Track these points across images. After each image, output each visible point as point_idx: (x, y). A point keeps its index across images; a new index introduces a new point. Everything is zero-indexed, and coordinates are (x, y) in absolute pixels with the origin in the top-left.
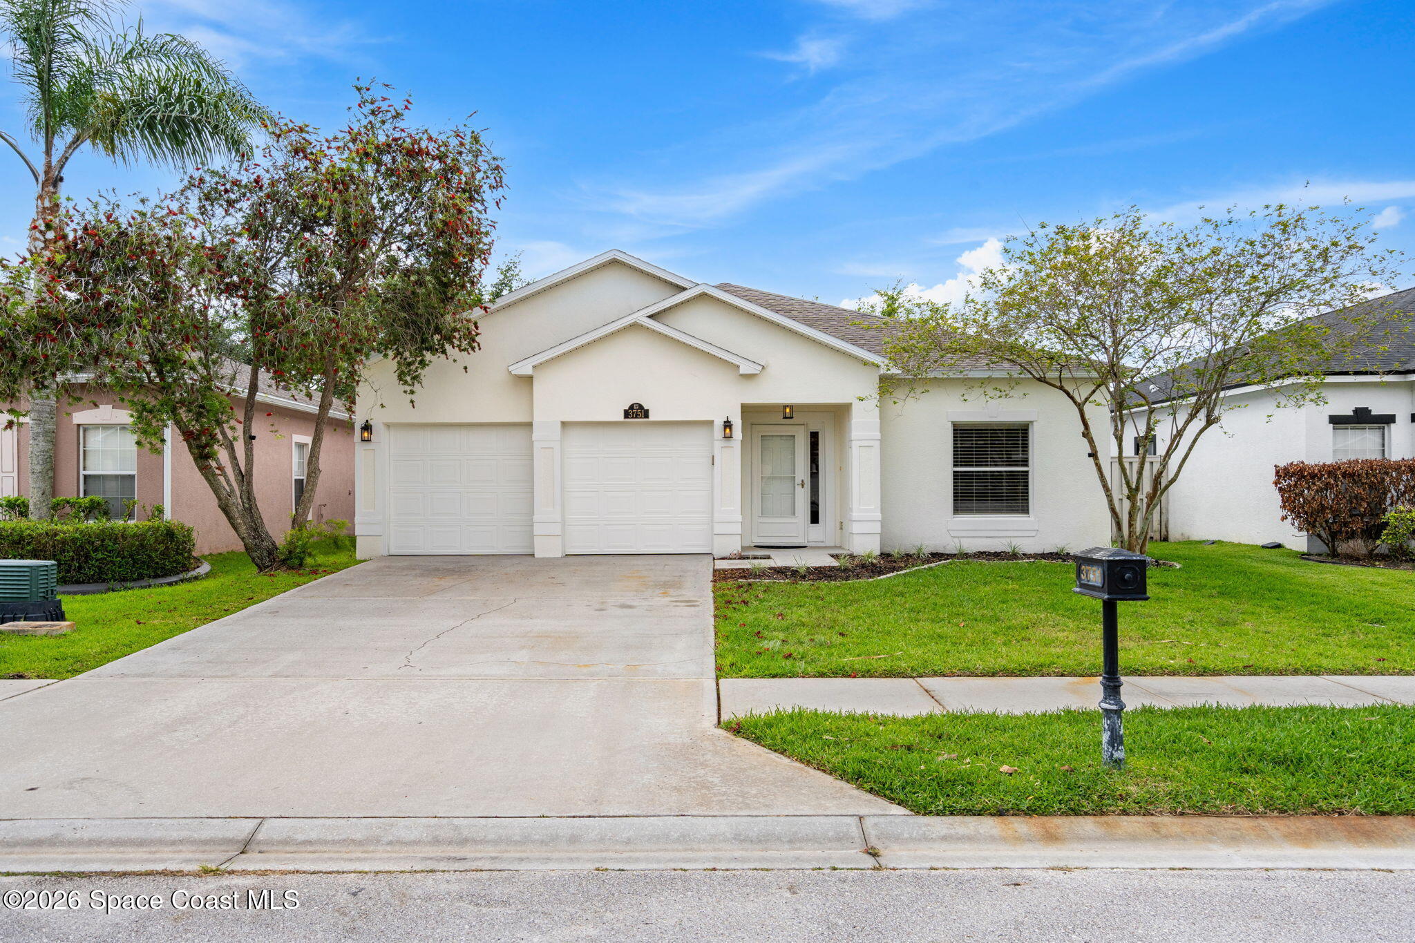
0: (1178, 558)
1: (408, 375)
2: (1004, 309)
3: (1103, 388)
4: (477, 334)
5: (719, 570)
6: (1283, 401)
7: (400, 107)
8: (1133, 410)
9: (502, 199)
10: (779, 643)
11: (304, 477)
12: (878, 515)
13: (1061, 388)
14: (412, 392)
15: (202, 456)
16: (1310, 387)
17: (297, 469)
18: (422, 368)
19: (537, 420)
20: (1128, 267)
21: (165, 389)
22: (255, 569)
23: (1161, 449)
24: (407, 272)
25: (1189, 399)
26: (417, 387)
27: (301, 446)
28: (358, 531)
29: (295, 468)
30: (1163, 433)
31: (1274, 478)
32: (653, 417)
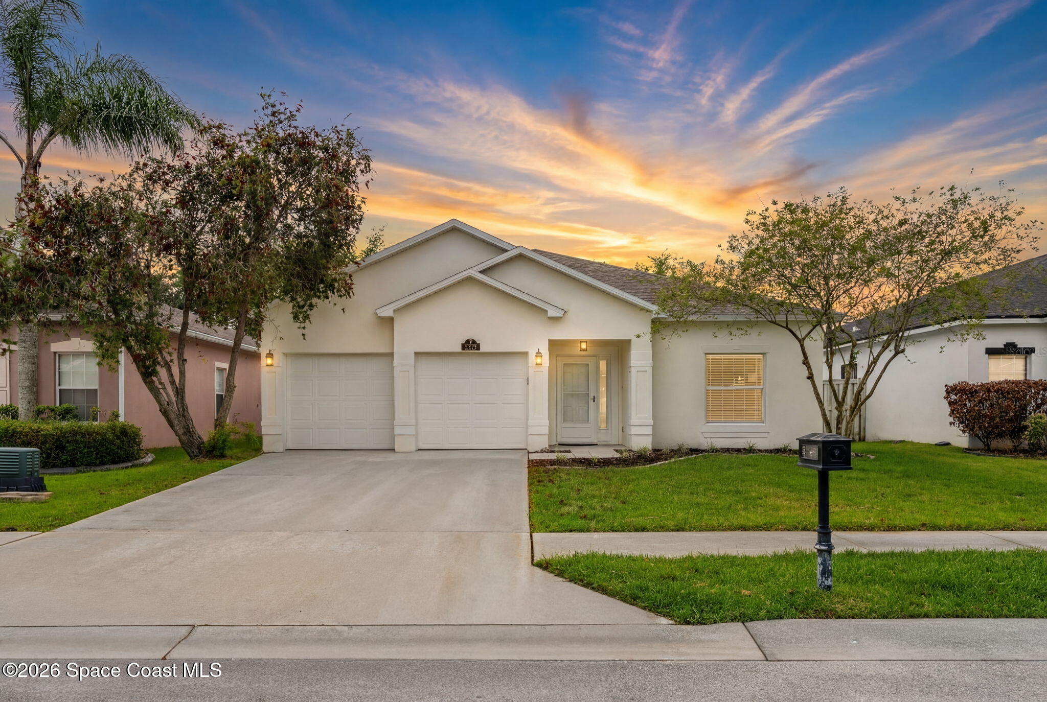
0: (872, 453)
1: (301, 315)
2: (745, 267)
3: (818, 328)
4: (352, 284)
5: (532, 461)
6: (952, 337)
7: (293, 108)
8: (840, 347)
9: (371, 181)
10: (576, 509)
11: (223, 394)
12: (651, 422)
13: (787, 328)
14: (304, 328)
15: (148, 374)
16: (971, 327)
17: (218, 388)
18: (311, 310)
19: (396, 350)
20: (838, 234)
21: (119, 324)
22: (188, 458)
23: (861, 374)
24: (299, 236)
25: (882, 337)
26: (307, 324)
27: (221, 370)
28: (264, 431)
29: (216, 387)
30: (863, 361)
31: (944, 394)
32: (483, 349)
